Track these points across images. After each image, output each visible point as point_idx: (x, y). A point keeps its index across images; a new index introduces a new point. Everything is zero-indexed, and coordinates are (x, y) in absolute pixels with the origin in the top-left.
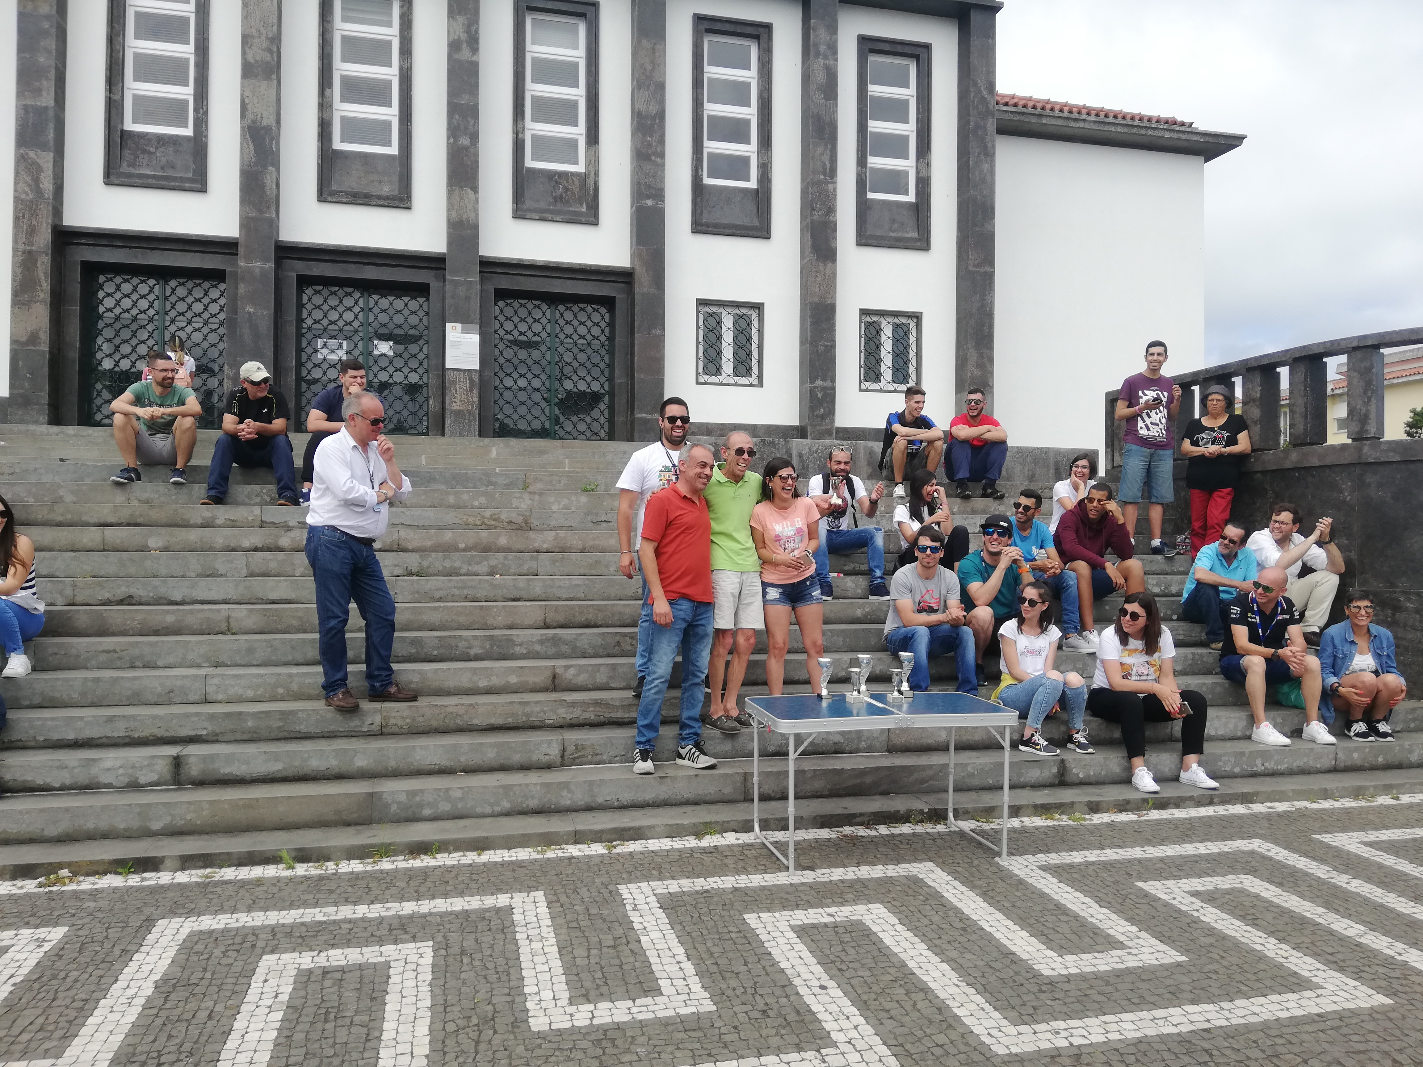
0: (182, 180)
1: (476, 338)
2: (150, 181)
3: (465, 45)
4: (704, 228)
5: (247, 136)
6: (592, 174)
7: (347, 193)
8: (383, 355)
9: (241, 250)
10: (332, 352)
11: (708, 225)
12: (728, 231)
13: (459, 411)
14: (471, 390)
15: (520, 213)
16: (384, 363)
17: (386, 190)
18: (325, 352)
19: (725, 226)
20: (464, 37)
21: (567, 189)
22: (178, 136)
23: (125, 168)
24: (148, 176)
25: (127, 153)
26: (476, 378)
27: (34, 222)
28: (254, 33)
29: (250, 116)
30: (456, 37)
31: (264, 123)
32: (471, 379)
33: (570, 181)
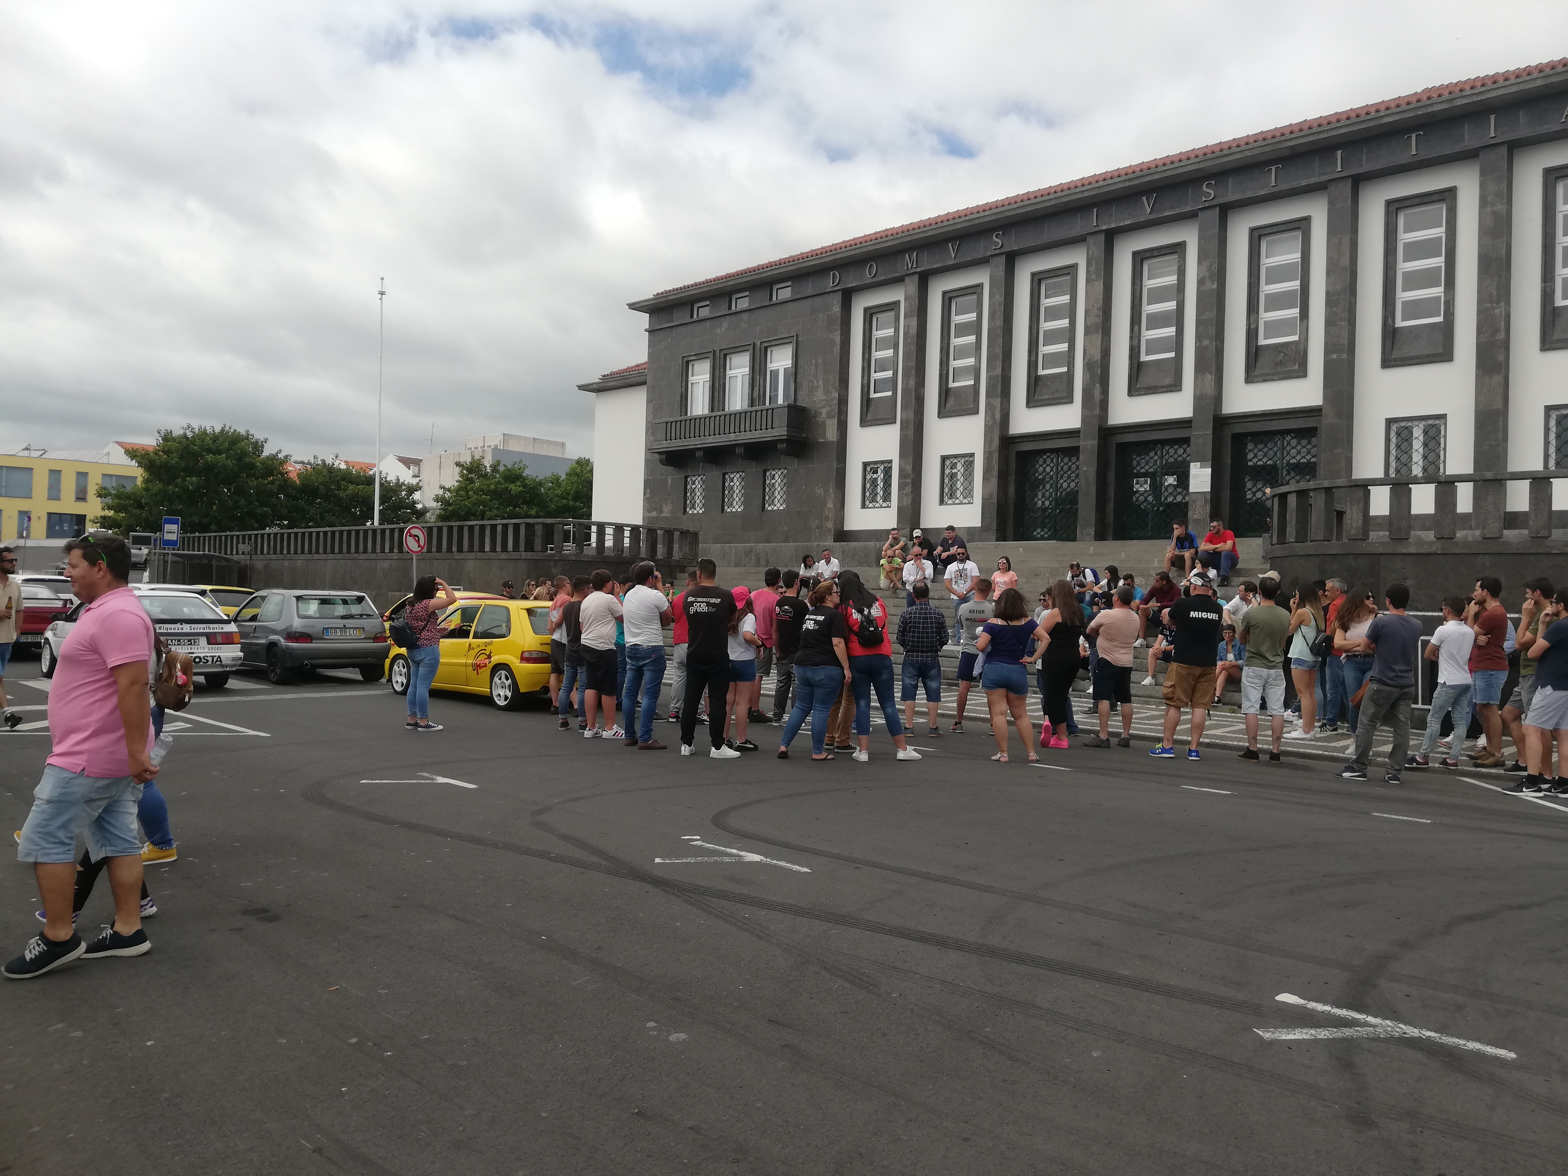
0: (1062, 398)
1: (1209, 471)
2: (1048, 402)
3: (1207, 279)
4: (1393, 363)
5: (1086, 369)
6: (1303, 341)
7: (1144, 388)
8: (1170, 485)
9: (1081, 435)
10: (1141, 486)
11: (1395, 360)
12: (1414, 361)
13: (1197, 519)
14: (1205, 505)
15: (1250, 378)
16: (1170, 490)
17: (1167, 381)
18: (1138, 486)
19: (1411, 358)
20: (1207, 274)
21: (1285, 355)
22: (1061, 372)
23: (1037, 397)
24: (1046, 399)
25: (1038, 389)
26: (1209, 497)
27: (992, 436)
28: (1091, 308)
29: (1088, 357)
30: (1203, 276)
31: (1094, 360)
32: (1205, 498)
33: (1289, 349)
